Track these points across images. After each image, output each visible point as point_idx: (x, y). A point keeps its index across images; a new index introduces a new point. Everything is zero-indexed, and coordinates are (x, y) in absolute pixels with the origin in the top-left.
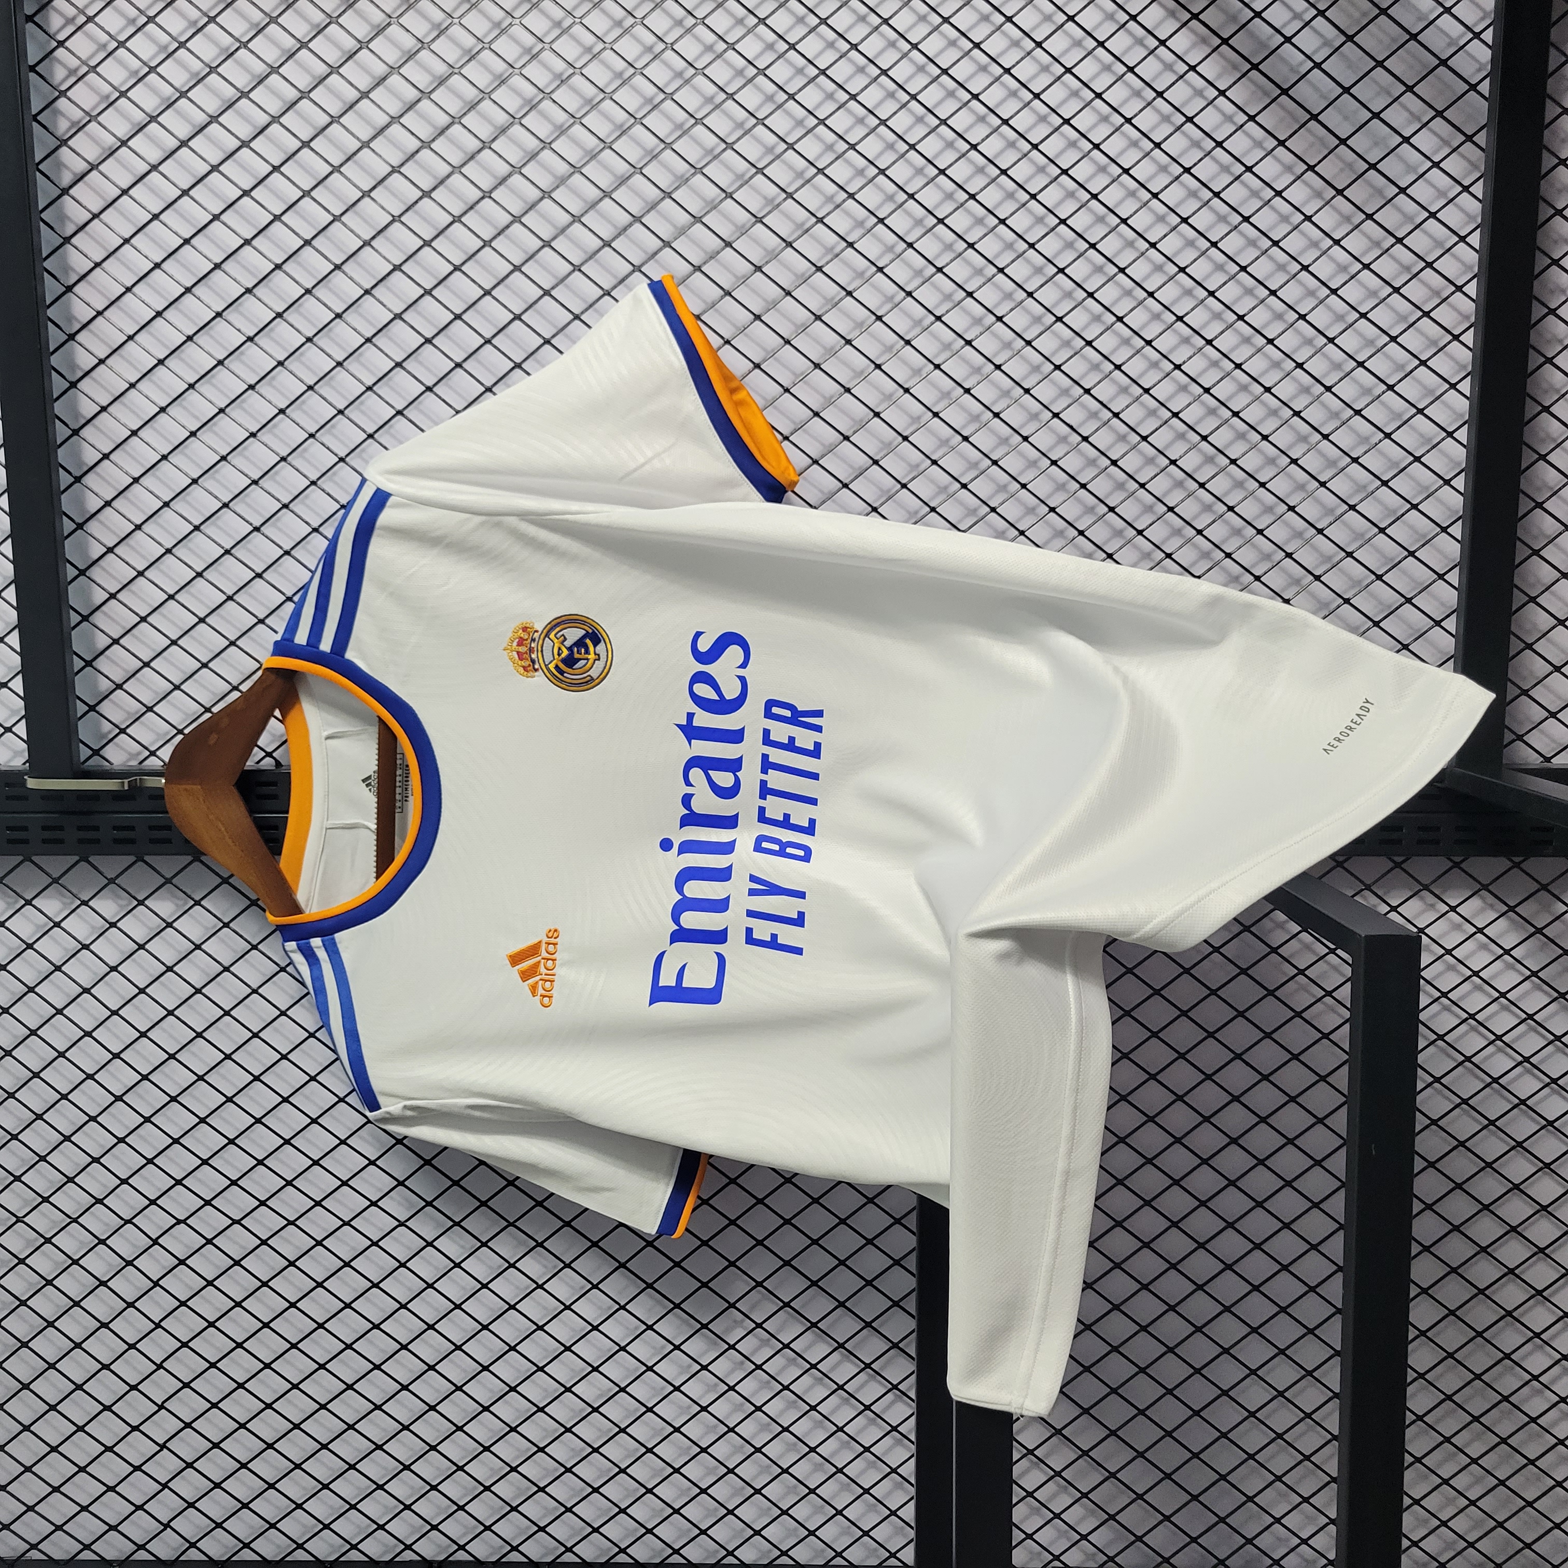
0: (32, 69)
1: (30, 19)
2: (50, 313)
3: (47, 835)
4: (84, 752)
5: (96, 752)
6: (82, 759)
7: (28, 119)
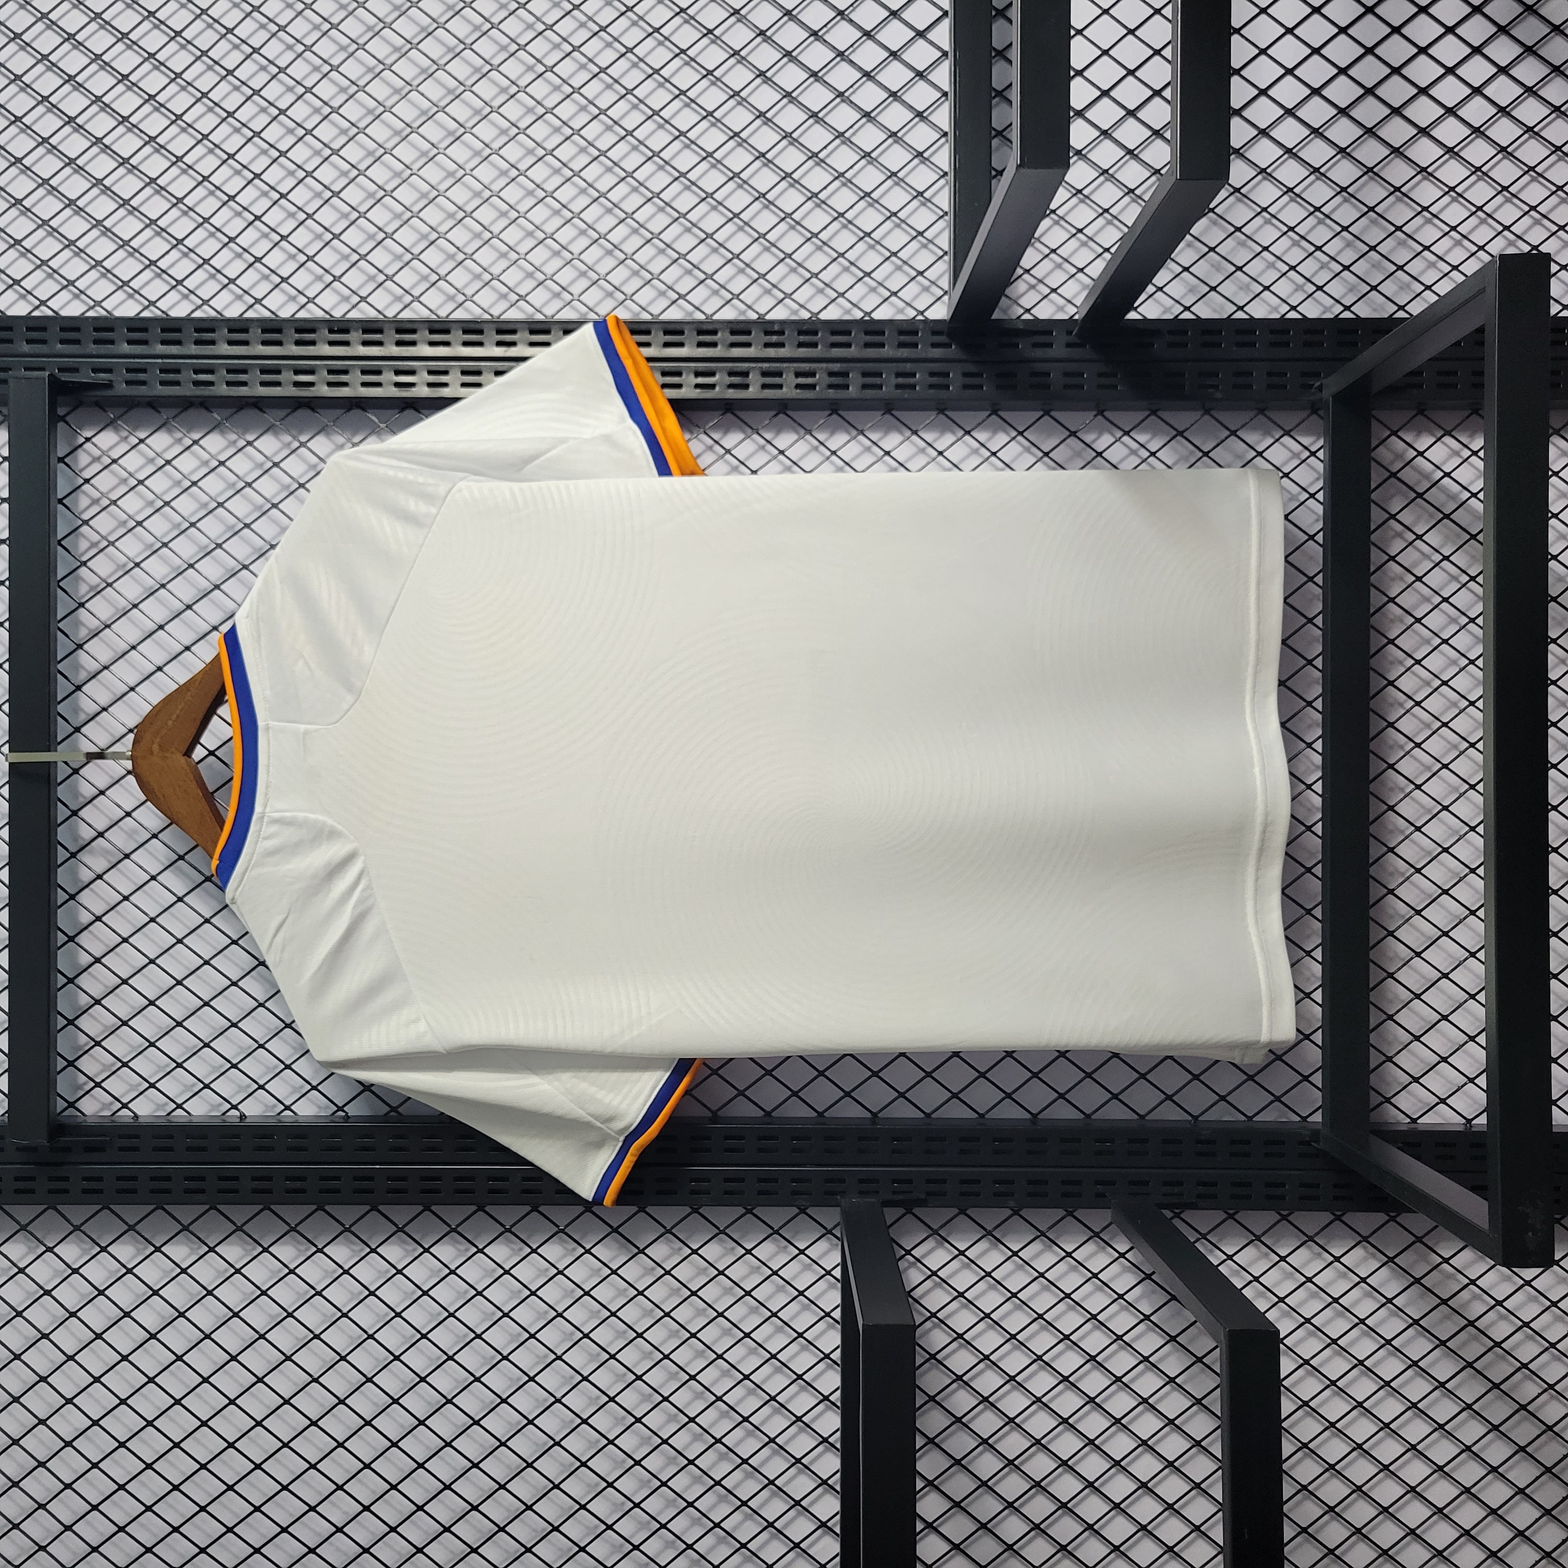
0: (60, 501)
1: (61, 460)
2: (60, 708)
3: (21, 1185)
4: (61, 1104)
5: (71, 1105)
6: (59, 1110)
7: (53, 542)
